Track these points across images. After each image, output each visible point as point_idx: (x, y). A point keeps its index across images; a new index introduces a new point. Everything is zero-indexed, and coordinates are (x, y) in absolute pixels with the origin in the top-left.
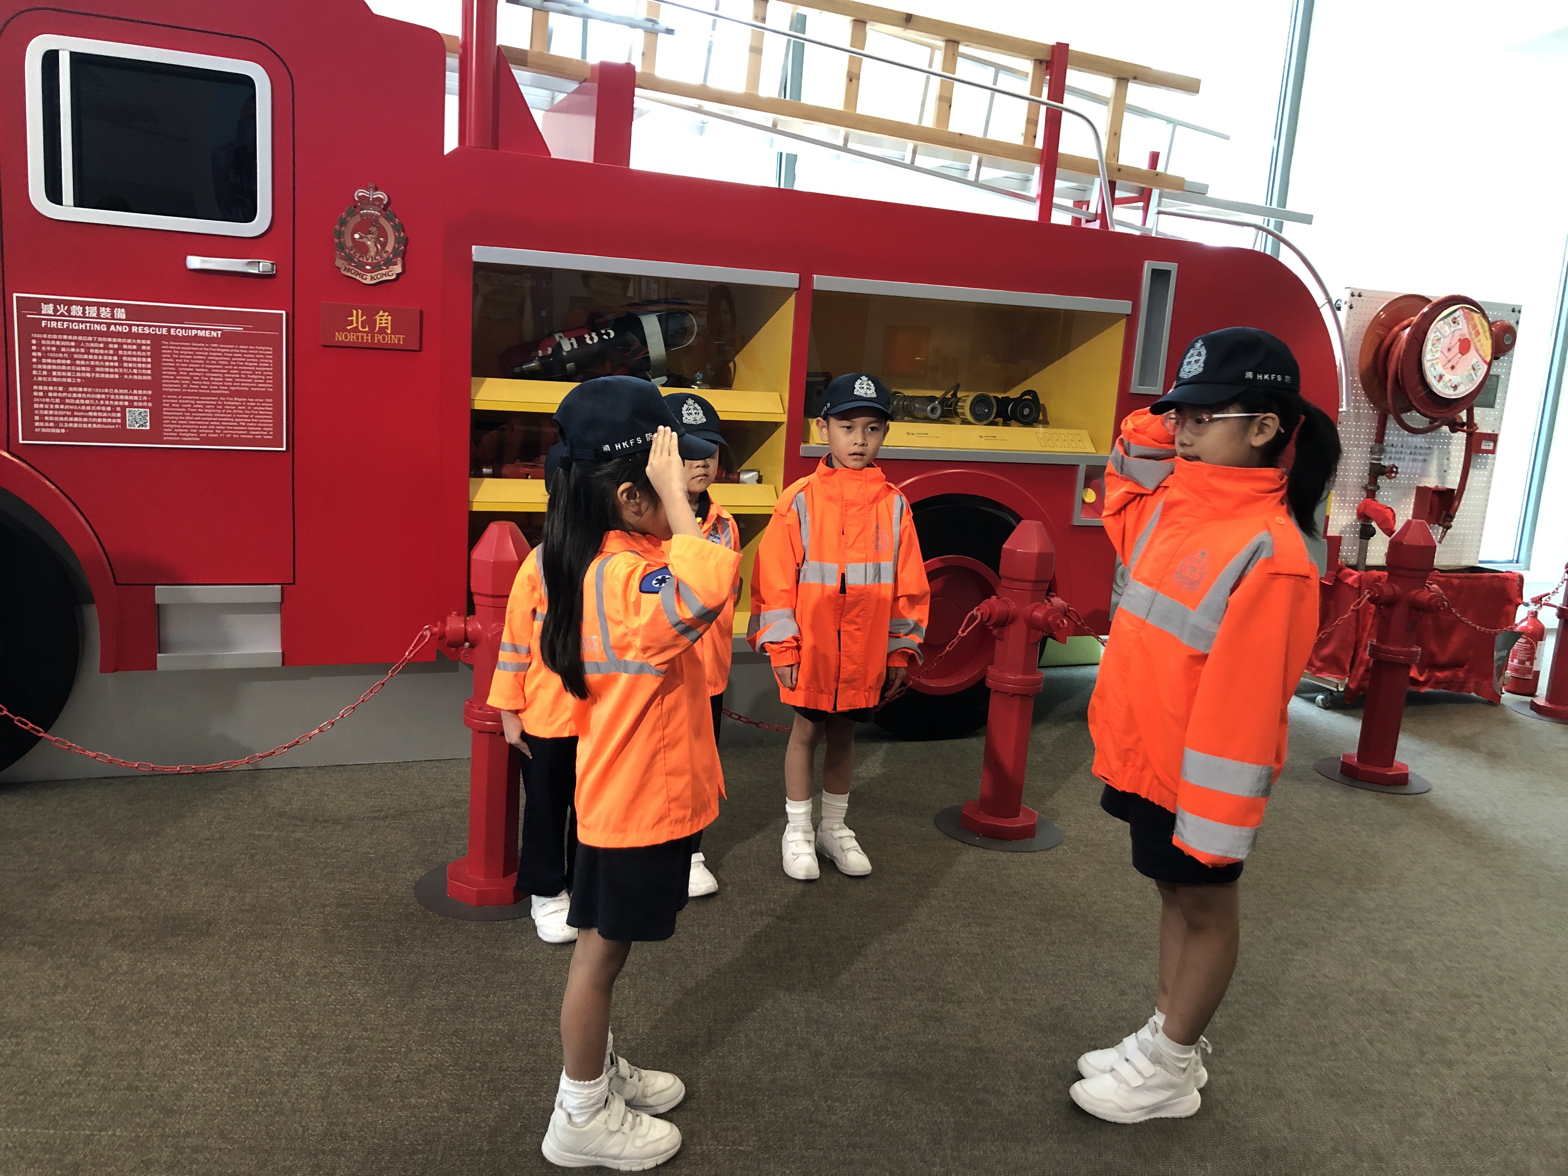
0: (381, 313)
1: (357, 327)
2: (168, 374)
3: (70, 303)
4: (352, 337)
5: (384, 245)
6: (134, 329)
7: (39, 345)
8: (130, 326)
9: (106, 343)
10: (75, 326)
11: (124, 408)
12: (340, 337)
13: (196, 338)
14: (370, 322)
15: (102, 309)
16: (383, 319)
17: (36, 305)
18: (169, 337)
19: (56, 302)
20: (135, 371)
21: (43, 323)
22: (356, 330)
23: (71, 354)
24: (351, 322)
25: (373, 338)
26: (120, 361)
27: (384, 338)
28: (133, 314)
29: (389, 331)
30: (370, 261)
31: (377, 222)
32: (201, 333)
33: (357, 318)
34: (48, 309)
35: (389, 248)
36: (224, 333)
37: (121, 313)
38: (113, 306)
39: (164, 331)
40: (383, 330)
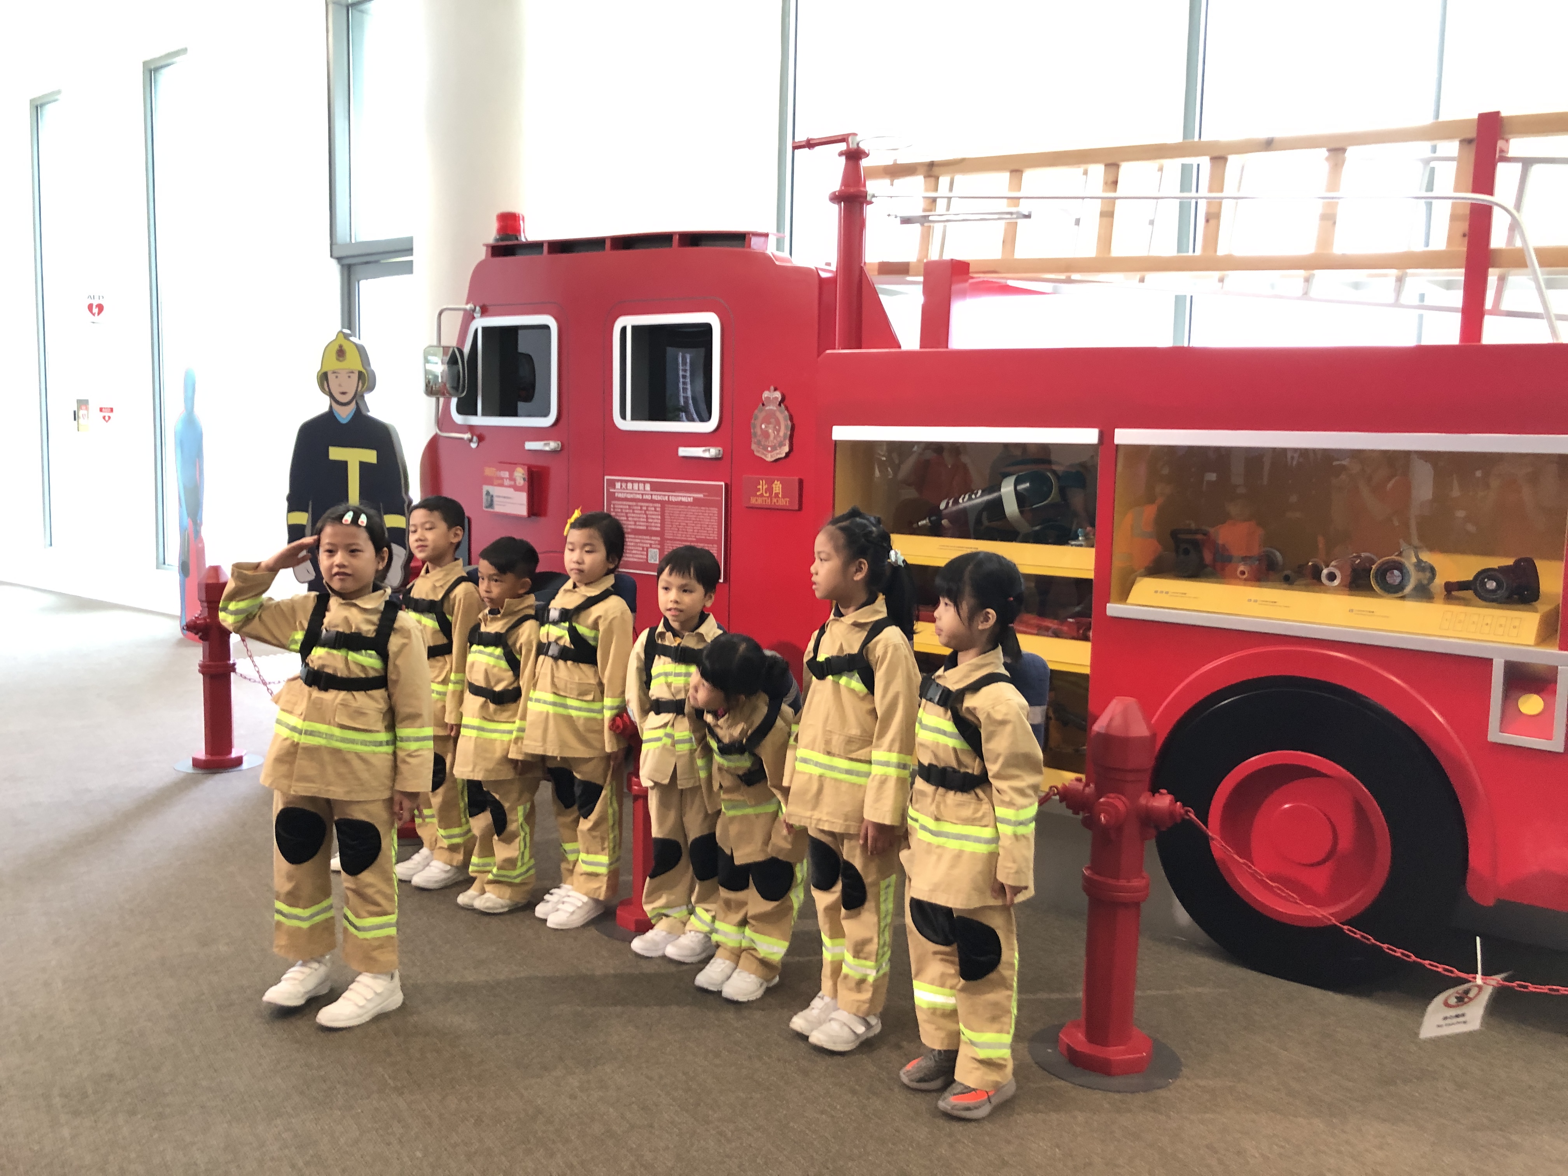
0: (776, 482)
1: (762, 494)
2: (668, 526)
3: (627, 482)
4: (760, 501)
5: (778, 431)
6: (655, 497)
7: (614, 508)
8: (652, 495)
9: (641, 506)
10: (629, 496)
11: (647, 548)
12: (753, 501)
13: (681, 503)
14: (770, 490)
15: (640, 484)
16: (777, 487)
17: (612, 484)
18: (669, 502)
19: (621, 481)
20: (653, 524)
21: (616, 495)
22: (762, 495)
23: (627, 513)
24: (759, 490)
25: (771, 502)
26: (647, 518)
27: (777, 501)
28: (655, 487)
29: (780, 496)
30: (770, 444)
31: (775, 415)
32: (684, 499)
33: (762, 486)
34: (618, 485)
35: (781, 434)
36: (695, 499)
37: (648, 487)
38: (644, 483)
39: (666, 498)
40: (777, 495)
